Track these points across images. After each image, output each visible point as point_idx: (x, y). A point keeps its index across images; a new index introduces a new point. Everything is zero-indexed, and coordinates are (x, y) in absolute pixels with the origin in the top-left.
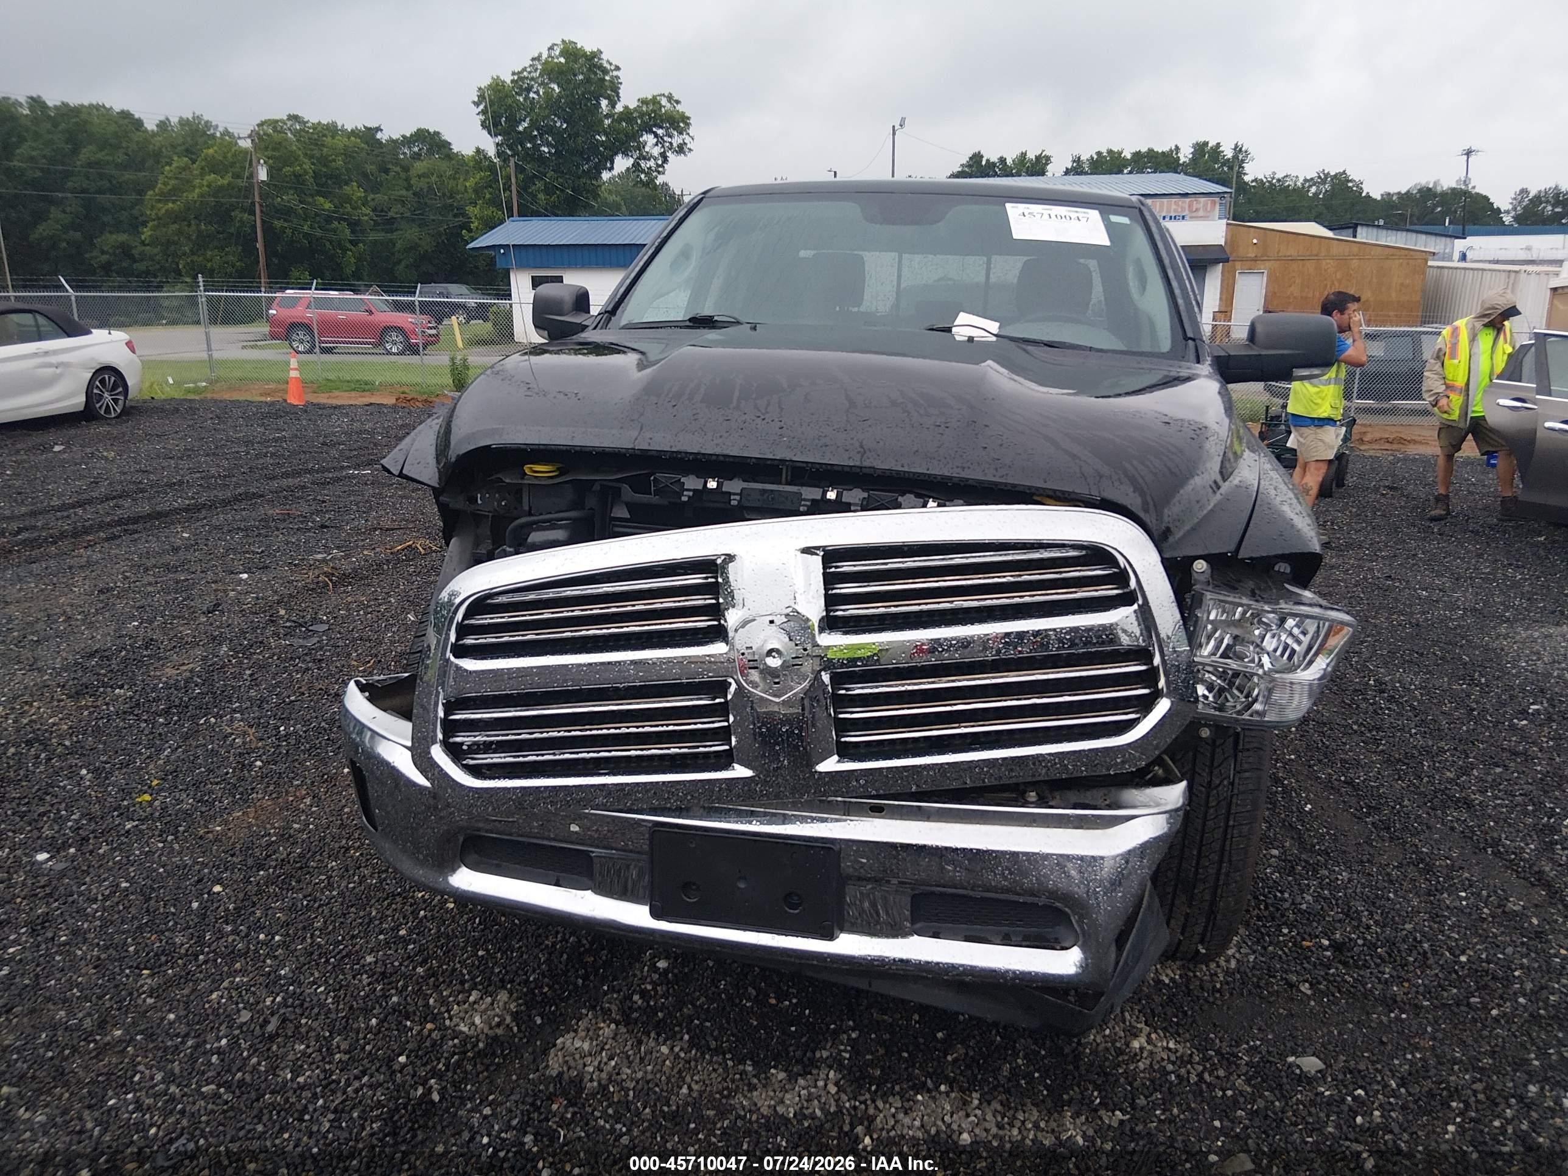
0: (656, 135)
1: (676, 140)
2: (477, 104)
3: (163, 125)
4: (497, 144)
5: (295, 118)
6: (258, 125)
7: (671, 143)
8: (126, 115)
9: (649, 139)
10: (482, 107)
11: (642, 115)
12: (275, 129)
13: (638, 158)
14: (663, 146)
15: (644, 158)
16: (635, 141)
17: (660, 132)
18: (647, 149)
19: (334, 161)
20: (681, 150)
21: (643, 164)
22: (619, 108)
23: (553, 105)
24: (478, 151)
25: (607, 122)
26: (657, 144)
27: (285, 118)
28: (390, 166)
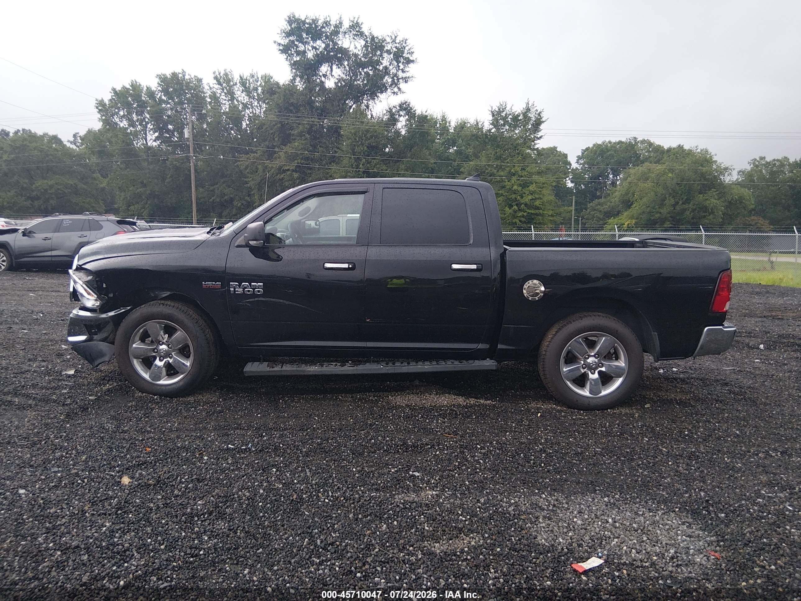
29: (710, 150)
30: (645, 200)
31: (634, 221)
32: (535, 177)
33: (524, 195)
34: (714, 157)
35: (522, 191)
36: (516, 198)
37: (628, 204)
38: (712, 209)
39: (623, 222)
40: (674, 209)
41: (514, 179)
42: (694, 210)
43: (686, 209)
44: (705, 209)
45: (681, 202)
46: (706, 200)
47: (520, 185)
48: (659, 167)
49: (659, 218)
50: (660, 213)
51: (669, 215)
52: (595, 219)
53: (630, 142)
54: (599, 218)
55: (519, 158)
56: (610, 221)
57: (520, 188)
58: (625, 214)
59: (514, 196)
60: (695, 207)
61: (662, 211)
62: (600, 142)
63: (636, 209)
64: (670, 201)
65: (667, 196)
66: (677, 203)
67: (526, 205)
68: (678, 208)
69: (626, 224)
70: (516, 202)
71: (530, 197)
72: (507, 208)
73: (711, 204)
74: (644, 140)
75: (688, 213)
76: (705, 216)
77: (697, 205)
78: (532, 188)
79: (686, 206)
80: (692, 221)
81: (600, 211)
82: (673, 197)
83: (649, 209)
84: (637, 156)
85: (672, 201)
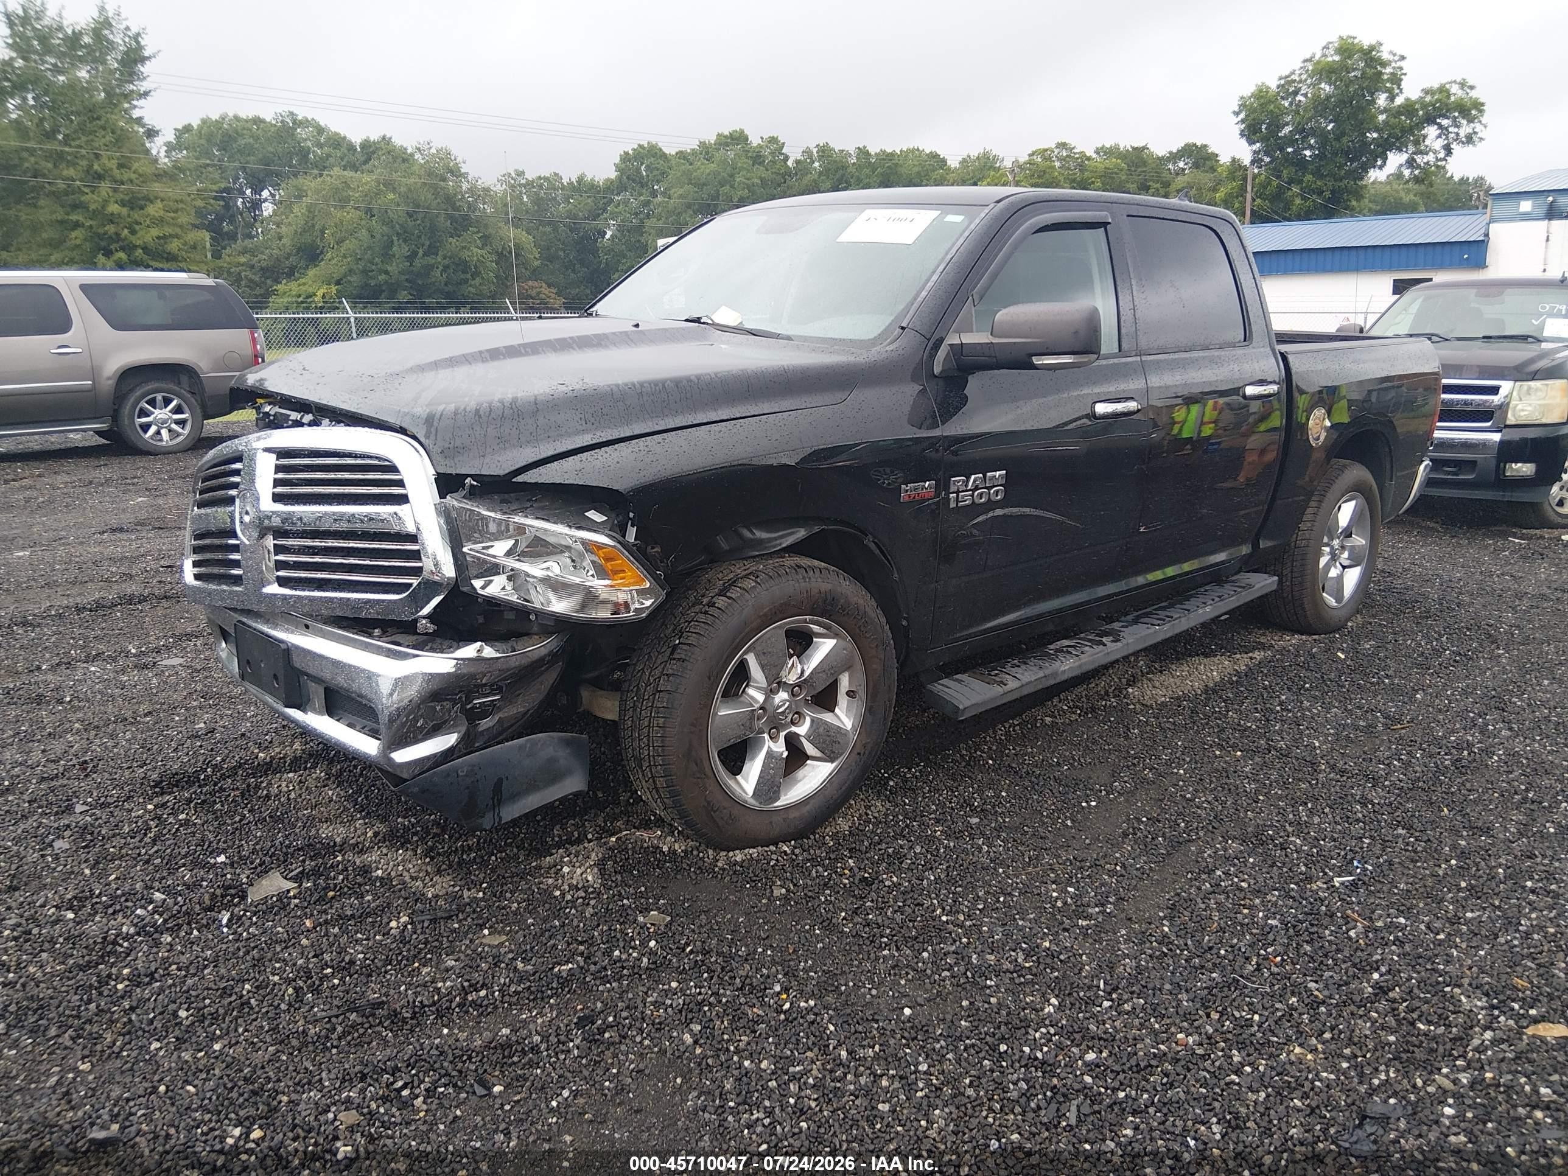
0: (1440, 126)
1: (1465, 129)
2: (1237, 114)
3: (964, 161)
4: (1255, 152)
5: (1062, 145)
6: (1030, 155)
7: (1457, 134)
8: (934, 156)
9: (1431, 131)
10: (1242, 116)
11: (1424, 106)
12: (1045, 159)
13: (1414, 153)
14: (1447, 138)
15: (1421, 153)
16: (1413, 134)
17: (1445, 122)
18: (1427, 142)
19: (1093, 183)
20: (1469, 140)
21: (1419, 159)
22: (1399, 101)
23: (1321, 106)
24: (1234, 160)
25: (1382, 118)
26: (1439, 136)
27: (1054, 146)
28: (1151, 183)
29: (455, 152)
30: (349, 245)
31: (334, 289)
32: (156, 187)
33: (137, 227)
34: (462, 165)
35: (129, 216)
36: (117, 234)
37: (311, 254)
38: (476, 267)
39: (311, 290)
40: (411, 265)
41: (105, 187)
42: (446, 268)
43: (432, 266)
44: (463, 266)
45: (421, 252)
46: (464, 248)
47: (123, 204)
48: (366, 178)
49: (386, 282)
50: (387, 273)
51: (404, 277)
52: (243, 283)
53: (282, 122)
54: (251, 281)
55: (108, 138)
56: (280, 287)
57: (125, 211)
58: (311, 273)
59: (111, 229)
60: (446, 262)
61: (389, 268)
62: (215, 116)
63: (332, 264)
64: (400, 249)
65: (395, 238)
66: (414, 254)
67: (145, 249)
68: (418, 263)
69: (320, 293)
70: (121, 243)
71: (155, 232)
72: (100, 256)
73: (473, 256)
74: (307, 121)
75: (437, 273)
76: (466, 281)
77: (450, 258)
78: (154, 210)
79: (431, 260)
80: (447, 289)
81: (252, 267)
82: (405, 241)
83: (362, 264)
84: (304, 154)
85: (405, 250)
